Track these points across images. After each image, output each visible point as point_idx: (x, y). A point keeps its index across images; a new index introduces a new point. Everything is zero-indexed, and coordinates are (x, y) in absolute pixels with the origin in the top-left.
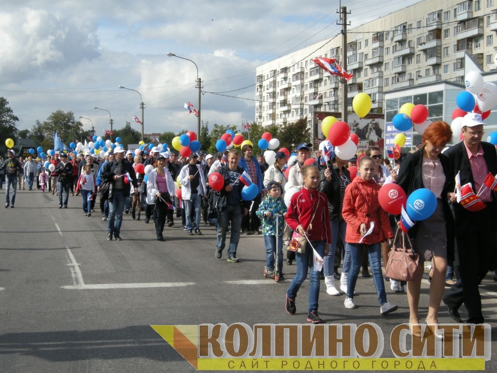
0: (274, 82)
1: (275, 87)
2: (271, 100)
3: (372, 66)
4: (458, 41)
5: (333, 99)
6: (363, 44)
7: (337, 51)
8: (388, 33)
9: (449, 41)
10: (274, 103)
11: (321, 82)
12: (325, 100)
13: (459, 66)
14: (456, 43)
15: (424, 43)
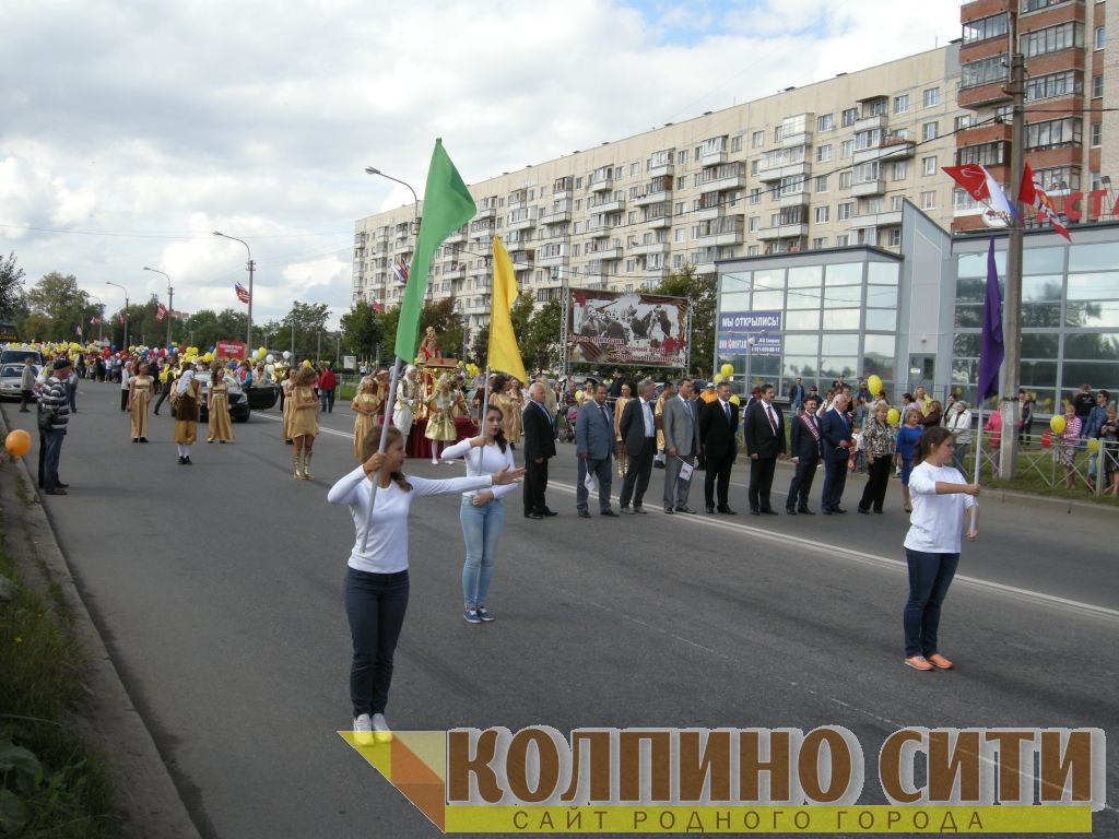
0: (385, 244)
1: (385, 250)
2: (380, 271)
3: (551, 225)
4: (703, 195)
5: (484, 271)
6: (537, 194)
7: (493, 201)
8: (579, 180)
9: (688, 194)
10: (384, 274)
11: (463, 247)
12: (469, 273)
13: (703, 230)
14: (699, 197)
15: (645, 196)
